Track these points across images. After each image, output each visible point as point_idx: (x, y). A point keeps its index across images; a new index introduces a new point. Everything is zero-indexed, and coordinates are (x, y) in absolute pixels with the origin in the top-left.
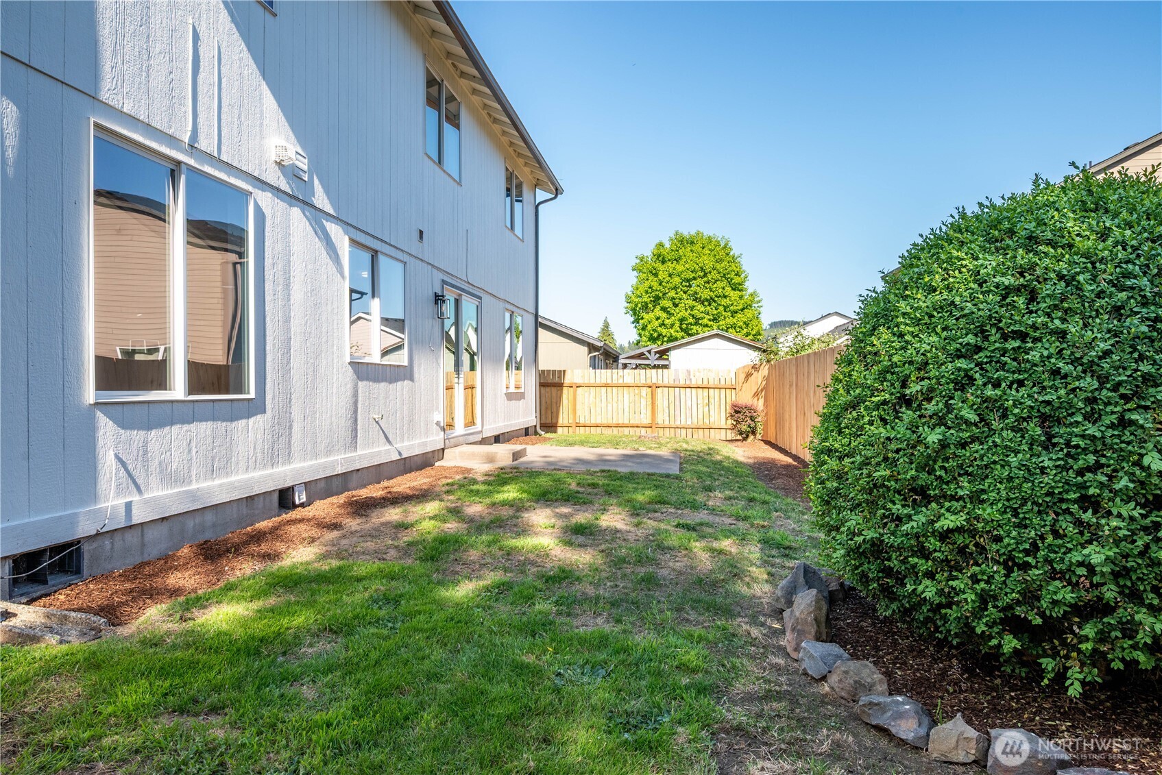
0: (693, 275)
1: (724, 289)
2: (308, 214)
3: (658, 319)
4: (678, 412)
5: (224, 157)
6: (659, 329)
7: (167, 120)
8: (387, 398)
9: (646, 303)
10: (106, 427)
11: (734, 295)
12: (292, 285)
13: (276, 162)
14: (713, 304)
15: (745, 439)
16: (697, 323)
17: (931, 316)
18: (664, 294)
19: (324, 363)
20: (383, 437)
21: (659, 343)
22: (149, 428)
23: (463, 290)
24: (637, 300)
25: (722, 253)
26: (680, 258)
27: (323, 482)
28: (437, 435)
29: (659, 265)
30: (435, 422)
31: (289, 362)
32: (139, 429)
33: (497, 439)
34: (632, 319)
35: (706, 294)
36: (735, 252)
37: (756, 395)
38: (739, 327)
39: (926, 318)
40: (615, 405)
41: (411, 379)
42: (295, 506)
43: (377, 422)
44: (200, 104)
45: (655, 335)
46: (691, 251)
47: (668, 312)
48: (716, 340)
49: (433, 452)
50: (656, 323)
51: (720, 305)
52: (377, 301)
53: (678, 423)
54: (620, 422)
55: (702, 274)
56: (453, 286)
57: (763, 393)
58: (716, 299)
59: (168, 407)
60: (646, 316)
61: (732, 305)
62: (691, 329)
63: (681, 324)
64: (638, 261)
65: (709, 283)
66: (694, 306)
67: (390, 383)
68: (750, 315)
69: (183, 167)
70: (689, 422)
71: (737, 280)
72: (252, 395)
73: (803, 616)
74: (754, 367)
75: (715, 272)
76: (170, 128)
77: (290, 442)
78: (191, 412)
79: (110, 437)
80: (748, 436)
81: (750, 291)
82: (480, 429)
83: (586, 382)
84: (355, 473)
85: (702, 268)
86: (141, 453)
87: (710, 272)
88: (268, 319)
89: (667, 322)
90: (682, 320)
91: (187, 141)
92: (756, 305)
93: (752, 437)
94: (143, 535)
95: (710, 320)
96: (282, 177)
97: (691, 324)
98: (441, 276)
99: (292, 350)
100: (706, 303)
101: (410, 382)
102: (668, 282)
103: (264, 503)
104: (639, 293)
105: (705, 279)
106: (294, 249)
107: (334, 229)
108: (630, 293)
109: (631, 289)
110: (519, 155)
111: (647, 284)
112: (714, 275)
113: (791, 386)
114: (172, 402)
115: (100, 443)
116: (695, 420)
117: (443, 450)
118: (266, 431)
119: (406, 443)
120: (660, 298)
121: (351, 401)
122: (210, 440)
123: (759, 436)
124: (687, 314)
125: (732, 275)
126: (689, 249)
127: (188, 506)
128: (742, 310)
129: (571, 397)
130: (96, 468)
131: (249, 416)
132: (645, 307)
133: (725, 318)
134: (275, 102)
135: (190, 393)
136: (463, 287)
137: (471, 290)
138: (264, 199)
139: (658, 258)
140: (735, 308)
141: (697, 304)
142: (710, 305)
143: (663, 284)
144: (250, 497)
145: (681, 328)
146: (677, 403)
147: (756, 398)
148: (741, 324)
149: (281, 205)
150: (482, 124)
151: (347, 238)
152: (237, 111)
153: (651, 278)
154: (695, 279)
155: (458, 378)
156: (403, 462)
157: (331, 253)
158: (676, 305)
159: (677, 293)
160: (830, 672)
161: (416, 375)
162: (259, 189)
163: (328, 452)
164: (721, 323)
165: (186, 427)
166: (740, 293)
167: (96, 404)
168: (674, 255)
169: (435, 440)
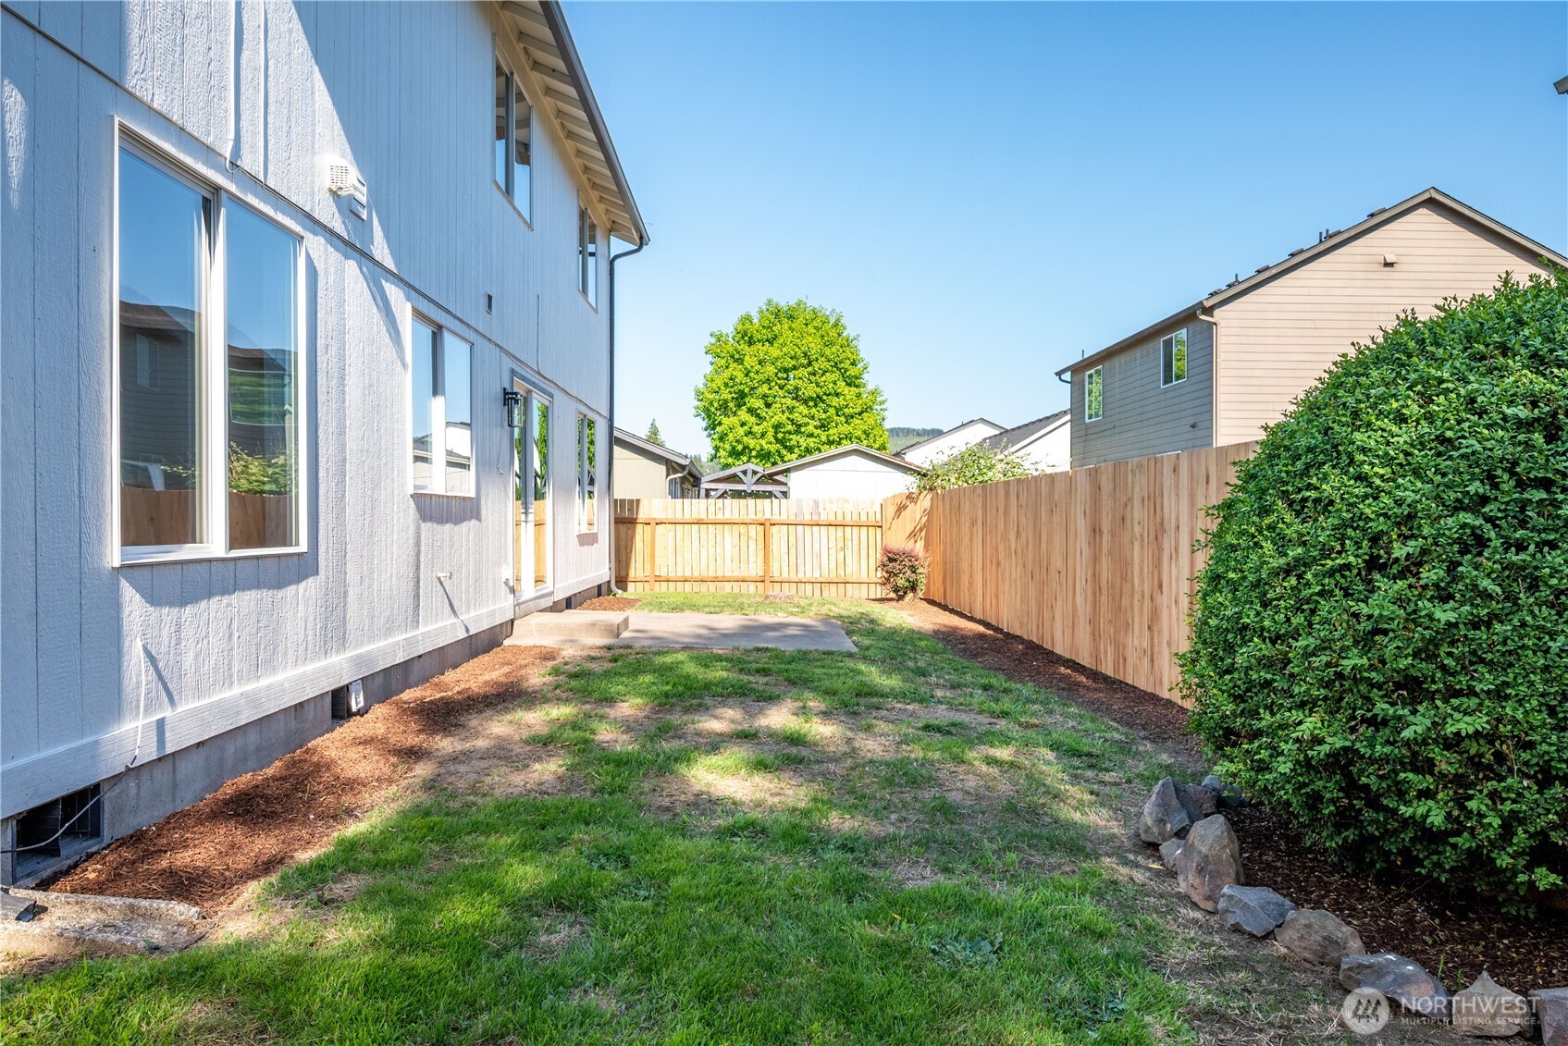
0: (793, 362)
1: (835, 383)
2: (365, 269)
3: (743, 424)
4: (800, 561)
5: (271, 183)
6: (745, 439)
7: (204, 123)
8: (452, 546)
9: (726, 401)
10: (132, 602)
11: (849, 392)
12: (347, 377)
13: (331, 190)
14: (821, 404)
15: (900, 598)
16: (798, 432)
17: (1407, 454)
18: (753, 389)
19: (383, 497)
20: (448, 605)
21: (745, 459)
22: (183, 603)
23: (533, 384)
24: (711, 396)
25: (833, 333)
26: (775, 338)
27: (381, 675)
28: (506, 599)
29: (744, 347)
30: (504, 580)
31: (344, 496)
32: (171, 604)
33: (569, 603)
34: (704, 424)
35: (811, 391)
36: (849, 332)
37: (913, 535)
38: (856, 438)
39: (1401, 456)
40: (712, 550)
41: (478, 518)
42: (350, 714)
43: (441, 583)
44: (243, 98)
45: (740, 448)
46: (790, 328)
47: (758, 416)
48: (854, 459)
49: (501, 624)
50: (741, 431)
51: (830, 406)
52: (440, 400)
53: (801, 576)
54: (719, 574)
55: (805, 362)
56: (524, 379)
57: (923, 533)
58: (825, 397)
59: (203, 568)
60: (725, 421)
61: (847, 406)
62: (790, 440)
63: (776, 433)
64: (713, 340)
65: (814, 374)
66: (793, 408)
67: (456, 524)
68: (871, 421)
69: (224, 196)
70: (817, 574)
71: (852, 371)
72: (303, 546)
73: (1214, 853)
74: (910, 497)
75: (823, 359)
76: (209, 135)
77: (345, 617)
78: (232, 576)
79: (137, 619)
80: (905, 593)
81: (870, 387)
82: (551, 589)
83: (670, 516)
84: (416, 660)
85: (805, 354)
86: (173, 643)
87: (817, 360)
88: (321, 430)
89: (756, 429)
90: (777, 427)
91: (228, 156)
92: (879, 408)
93: (912, 594)
94: (174, 771)
95: (816, 428)
96: (337, 214)
97: (790, 433)
98: (508, 363)
99: (347, 478)
100: (811, 404)
101: (477, 522)
102: (757, 372)
103: (315, 711)
104: (714, 386)
105: (810, 369)
106: (349, 324)
107: (394, 292)
108: (701, 386)
109: (703, 380)
110: (594, 186)
111: (727, 374)
112: (820, 364)
113: (973, 523)
114: (209, 561)
115: (125, 628)
116: (825, 571)
117: (512, 621)
118: (319, 601)
119: (473, 614)
120: (746, 395)
121: (412, 552)
122: (254, 617)
123: (920, 595)
124: (784, 418)
125: (847, 364)
126: (786, 326)
127: (230, 722)
128: (860, 414)
129: (648, 538)
130: (120, 667)
131: (298, 581)
132: (724, 406)
133: (837, 425)
134: (329, 99)
135: (232, 547)
136: (533, 379)
137: (541, 384)
138: (315, 245)
139: (743, 337)
140: (851, 410)
141: (797, 404)
142: (816, 406)
143: (752, 375)
144: (300, 703)
145: (776, 438)
146: (800, 547)
147: (912, 541)
148: (859, 433)
149: (335, 256)
150: (554, 139)
151: (408, 306)
152: (285, 111)
153: (733, 365)
154: (795, 368)
155: (526, 513)
156: (468, 641)
157: (391, 330)
158: (768, 406)
159: (770, 389)
160: (1280, 926)
161: (483, 512)
162: (310, 232)
163: (389, 631)
164: (831, 432)
165: (226, 599)
166: (857, 390)
167: (123, 567)
168: (767, 334)
169: (502, 608)
